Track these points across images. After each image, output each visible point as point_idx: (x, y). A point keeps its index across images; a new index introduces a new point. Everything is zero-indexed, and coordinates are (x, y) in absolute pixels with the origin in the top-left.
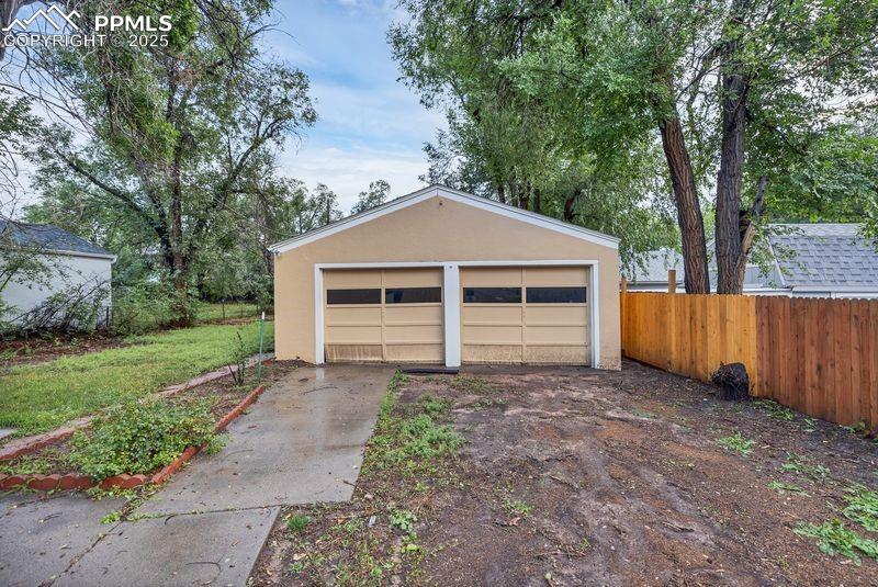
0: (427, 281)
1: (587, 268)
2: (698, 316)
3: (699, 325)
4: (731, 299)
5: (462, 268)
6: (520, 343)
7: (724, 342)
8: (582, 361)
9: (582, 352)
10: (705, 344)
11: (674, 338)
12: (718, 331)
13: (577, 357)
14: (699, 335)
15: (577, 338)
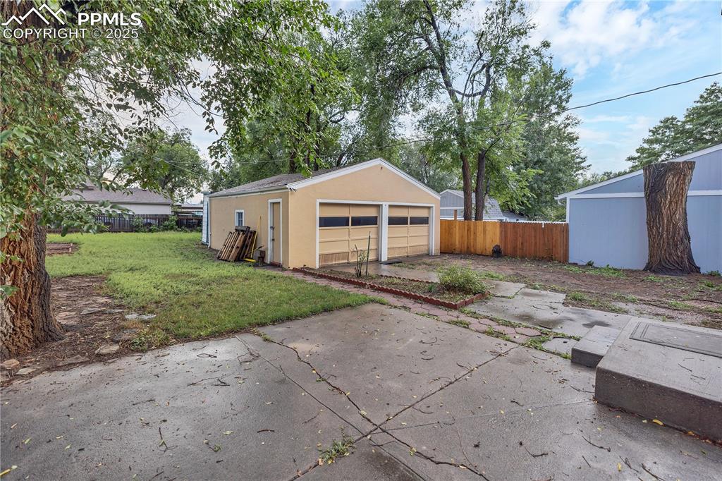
0: (371, 213)
1: (429, 208)
2: (472, 229)
3: (472, 233)
4: (479, 222)
5: (390, 206)
6: (406, 245)
7: (485, 239)
8: (426, 252)
9: (426, 247)
10: (475, 239)
11: (457, 238)
12: (482, 235)
13: (423, 250)
14: (472, 237)
15: (423, 242)
